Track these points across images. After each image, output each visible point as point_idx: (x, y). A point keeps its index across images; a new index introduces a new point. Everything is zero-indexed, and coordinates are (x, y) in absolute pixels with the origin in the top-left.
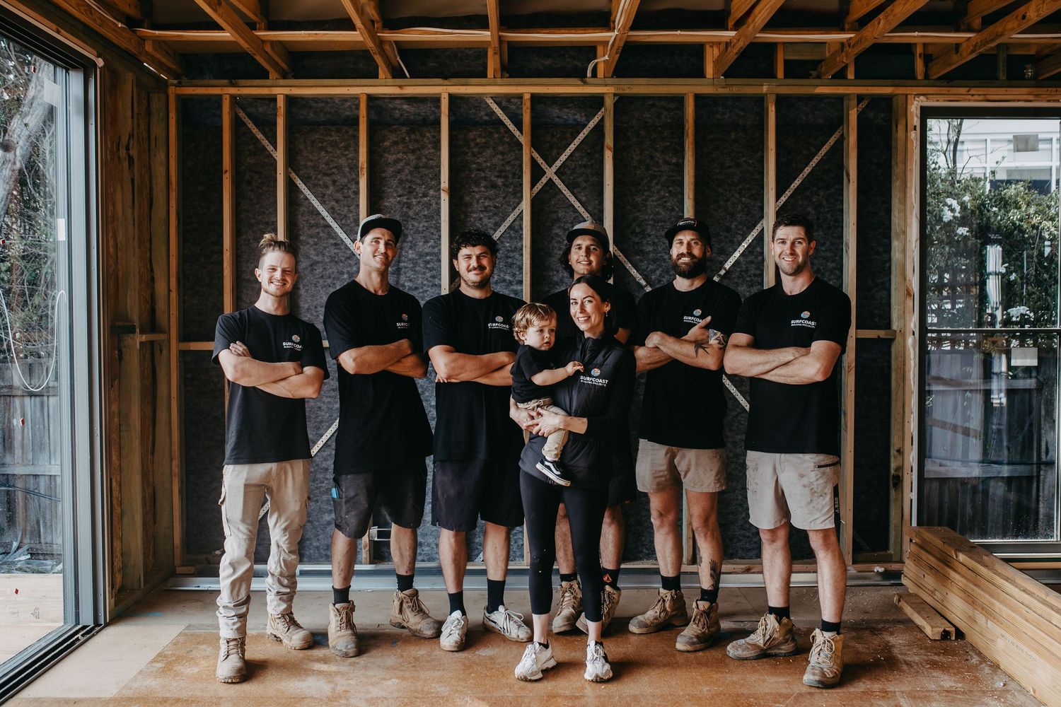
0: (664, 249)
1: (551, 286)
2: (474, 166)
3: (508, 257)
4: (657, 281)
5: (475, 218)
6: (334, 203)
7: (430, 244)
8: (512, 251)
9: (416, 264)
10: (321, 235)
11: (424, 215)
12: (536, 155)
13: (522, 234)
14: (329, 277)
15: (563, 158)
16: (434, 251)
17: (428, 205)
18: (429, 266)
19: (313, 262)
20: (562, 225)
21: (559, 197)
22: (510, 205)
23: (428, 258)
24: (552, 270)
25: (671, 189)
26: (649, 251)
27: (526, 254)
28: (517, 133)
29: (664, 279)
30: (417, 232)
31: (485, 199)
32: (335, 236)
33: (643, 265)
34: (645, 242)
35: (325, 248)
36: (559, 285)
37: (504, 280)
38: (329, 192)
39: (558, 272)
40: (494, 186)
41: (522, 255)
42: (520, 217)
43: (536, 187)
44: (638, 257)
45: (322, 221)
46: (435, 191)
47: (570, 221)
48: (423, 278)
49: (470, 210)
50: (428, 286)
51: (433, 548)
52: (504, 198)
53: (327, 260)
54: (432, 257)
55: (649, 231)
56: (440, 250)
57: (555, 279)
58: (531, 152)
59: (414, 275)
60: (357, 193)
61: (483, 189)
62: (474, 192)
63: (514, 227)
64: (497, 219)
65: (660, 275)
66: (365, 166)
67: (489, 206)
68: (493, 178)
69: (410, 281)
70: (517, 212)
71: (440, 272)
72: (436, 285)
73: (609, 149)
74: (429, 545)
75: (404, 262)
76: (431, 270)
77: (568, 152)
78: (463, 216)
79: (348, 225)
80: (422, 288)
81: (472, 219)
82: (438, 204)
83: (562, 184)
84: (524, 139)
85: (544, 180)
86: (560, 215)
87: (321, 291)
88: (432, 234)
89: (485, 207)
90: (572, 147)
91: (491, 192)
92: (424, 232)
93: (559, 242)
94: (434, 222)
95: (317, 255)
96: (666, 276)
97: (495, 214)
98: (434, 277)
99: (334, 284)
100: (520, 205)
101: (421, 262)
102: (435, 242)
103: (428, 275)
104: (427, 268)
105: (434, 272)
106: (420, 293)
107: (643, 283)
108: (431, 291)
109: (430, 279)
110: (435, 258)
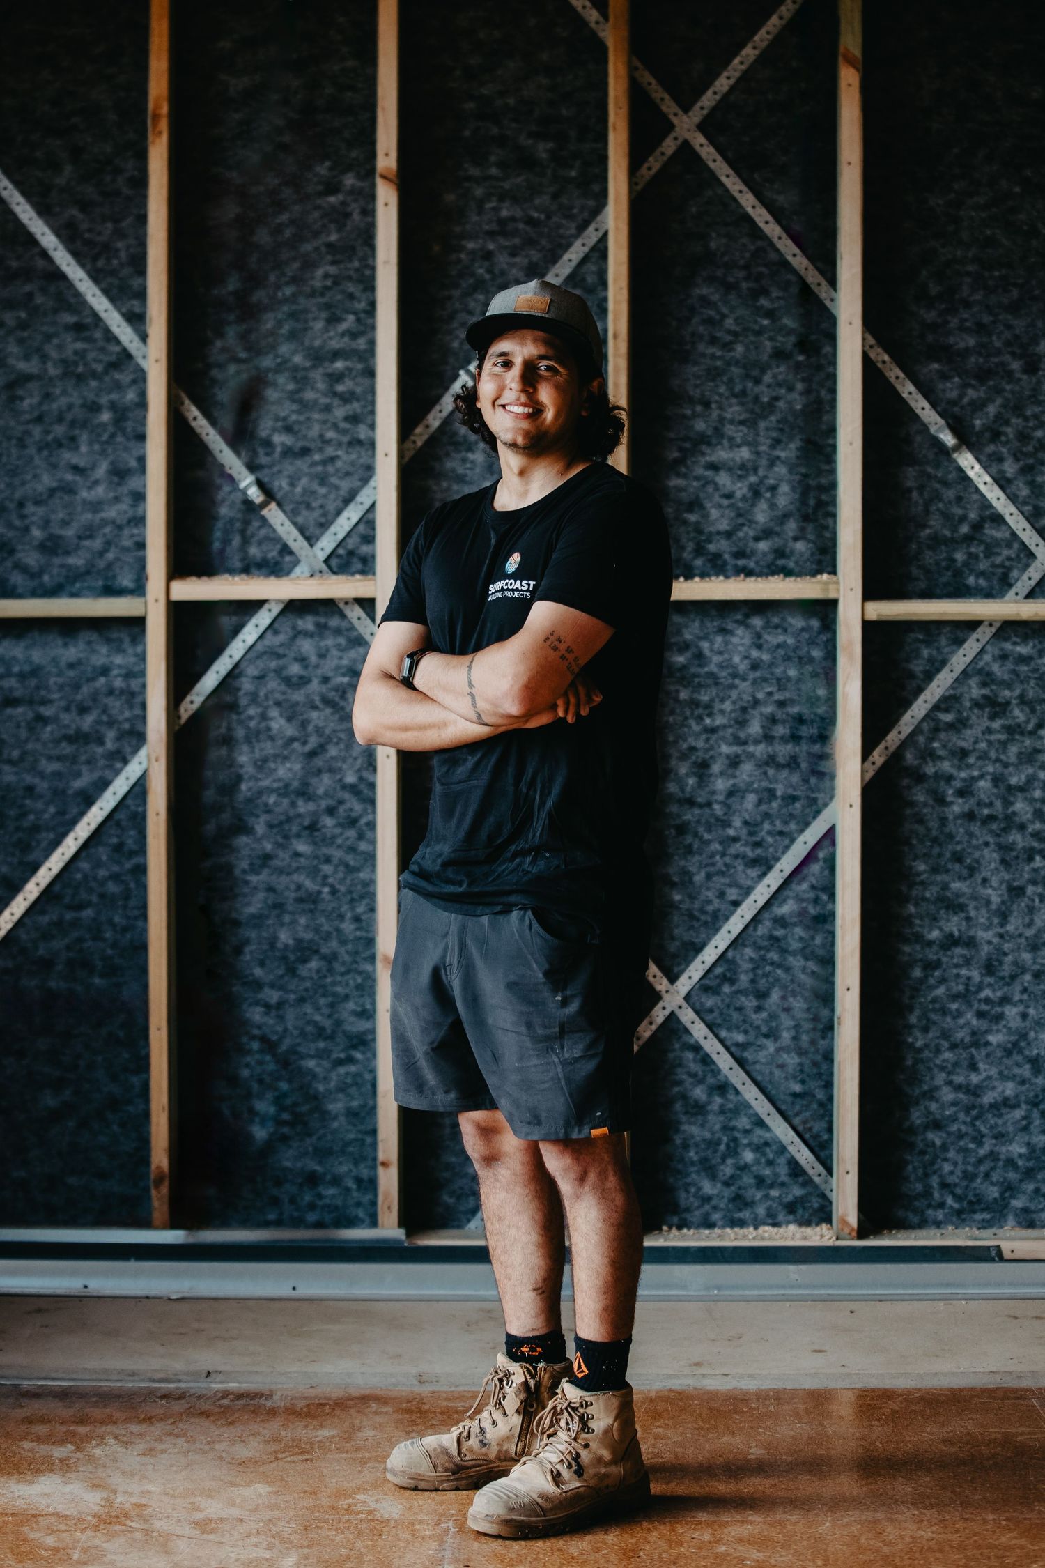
0: (1008, 344)
1: (687, 445)
2: (471, 105)
4: (987, 435)
5: (473, 252)
6: (75, 212)
7: (344, 326)
9: (302, 381)
10: (39, 300)
11: (329, 246)
12: (647, 78)
13: (605, 299)
14: (60, 419)
15: (723, 84)
16: (354, 345)
17: (339, 216)
18: (340, 388)
19: (13, 377)
20: (719, 273)
21: (710, 193)
22: (570, 217)
23: (339, 365)
24: (691, 400)
25: (1028, 173)
26: (967, 349)
27: (615, 355)
28: (593, 15)
29: (1009, 430)
31: (501, 199)
32: (77, 303)
33: (950, 388)
34: (954, 323)
35: (48, 337)
36: (709, 444)
38: (61, 181)
39: (707, 405)
40: (526, 162)
42: (600, 251)
43: (646, 165)
44: (936, 366)
45: (40, 263)
46: (360, 177)
47: (742, 262)
48: (325, 422)
49: (458, 229)
50: (340, 444)
51: (348, 1190)
52: (555, 196)
53: (53, 371)
54: (348, 364)
55: (965, 291)
56: (372, 343)
57: (700, 426)
58: (632, 70)
59: (299, 412)
60: (141, 182)
61: (494, 171)
62: (469, 179)
63: (584, 280)
64: (535, 256)
65: (998, 417)
66: (165, 110)
67: (513, 219)
68: (524, 141)
69: (288, 429)
70: (591, 236)
71: (373, 403)
72: (360, 442)
73: (851, 62)
74: (336, 1181)
76: (347, 398)
77: (737, 66)
78: (436, 248)
79: (113, 273)
80: (321, 450)
81: (463, 256)
82: (369, 212)
83: (719, 158)
84: (613, 37)
85: (669, 146)
86: (713, 245)
87: (37, 461)
88: (351, 297)
89: (502, 222)
90: (749, 53)
91: (518, 180)
92: (329, 294)
93: (710, 322)
94: (356, 264)
95: (27, 358)
96: (1014, 420)
97: (530, 242)
98: (354, 419)
99: (73, 439)
100: (599, 218)
101: (317, 376)
102: (358, 320)
103: (340, 412)
104: (335, 394)
105: (356, 406)
106: (314, 464)
107: (948, 439)
108: (345, 458)
109: (343, 425)
110: (360, 366)
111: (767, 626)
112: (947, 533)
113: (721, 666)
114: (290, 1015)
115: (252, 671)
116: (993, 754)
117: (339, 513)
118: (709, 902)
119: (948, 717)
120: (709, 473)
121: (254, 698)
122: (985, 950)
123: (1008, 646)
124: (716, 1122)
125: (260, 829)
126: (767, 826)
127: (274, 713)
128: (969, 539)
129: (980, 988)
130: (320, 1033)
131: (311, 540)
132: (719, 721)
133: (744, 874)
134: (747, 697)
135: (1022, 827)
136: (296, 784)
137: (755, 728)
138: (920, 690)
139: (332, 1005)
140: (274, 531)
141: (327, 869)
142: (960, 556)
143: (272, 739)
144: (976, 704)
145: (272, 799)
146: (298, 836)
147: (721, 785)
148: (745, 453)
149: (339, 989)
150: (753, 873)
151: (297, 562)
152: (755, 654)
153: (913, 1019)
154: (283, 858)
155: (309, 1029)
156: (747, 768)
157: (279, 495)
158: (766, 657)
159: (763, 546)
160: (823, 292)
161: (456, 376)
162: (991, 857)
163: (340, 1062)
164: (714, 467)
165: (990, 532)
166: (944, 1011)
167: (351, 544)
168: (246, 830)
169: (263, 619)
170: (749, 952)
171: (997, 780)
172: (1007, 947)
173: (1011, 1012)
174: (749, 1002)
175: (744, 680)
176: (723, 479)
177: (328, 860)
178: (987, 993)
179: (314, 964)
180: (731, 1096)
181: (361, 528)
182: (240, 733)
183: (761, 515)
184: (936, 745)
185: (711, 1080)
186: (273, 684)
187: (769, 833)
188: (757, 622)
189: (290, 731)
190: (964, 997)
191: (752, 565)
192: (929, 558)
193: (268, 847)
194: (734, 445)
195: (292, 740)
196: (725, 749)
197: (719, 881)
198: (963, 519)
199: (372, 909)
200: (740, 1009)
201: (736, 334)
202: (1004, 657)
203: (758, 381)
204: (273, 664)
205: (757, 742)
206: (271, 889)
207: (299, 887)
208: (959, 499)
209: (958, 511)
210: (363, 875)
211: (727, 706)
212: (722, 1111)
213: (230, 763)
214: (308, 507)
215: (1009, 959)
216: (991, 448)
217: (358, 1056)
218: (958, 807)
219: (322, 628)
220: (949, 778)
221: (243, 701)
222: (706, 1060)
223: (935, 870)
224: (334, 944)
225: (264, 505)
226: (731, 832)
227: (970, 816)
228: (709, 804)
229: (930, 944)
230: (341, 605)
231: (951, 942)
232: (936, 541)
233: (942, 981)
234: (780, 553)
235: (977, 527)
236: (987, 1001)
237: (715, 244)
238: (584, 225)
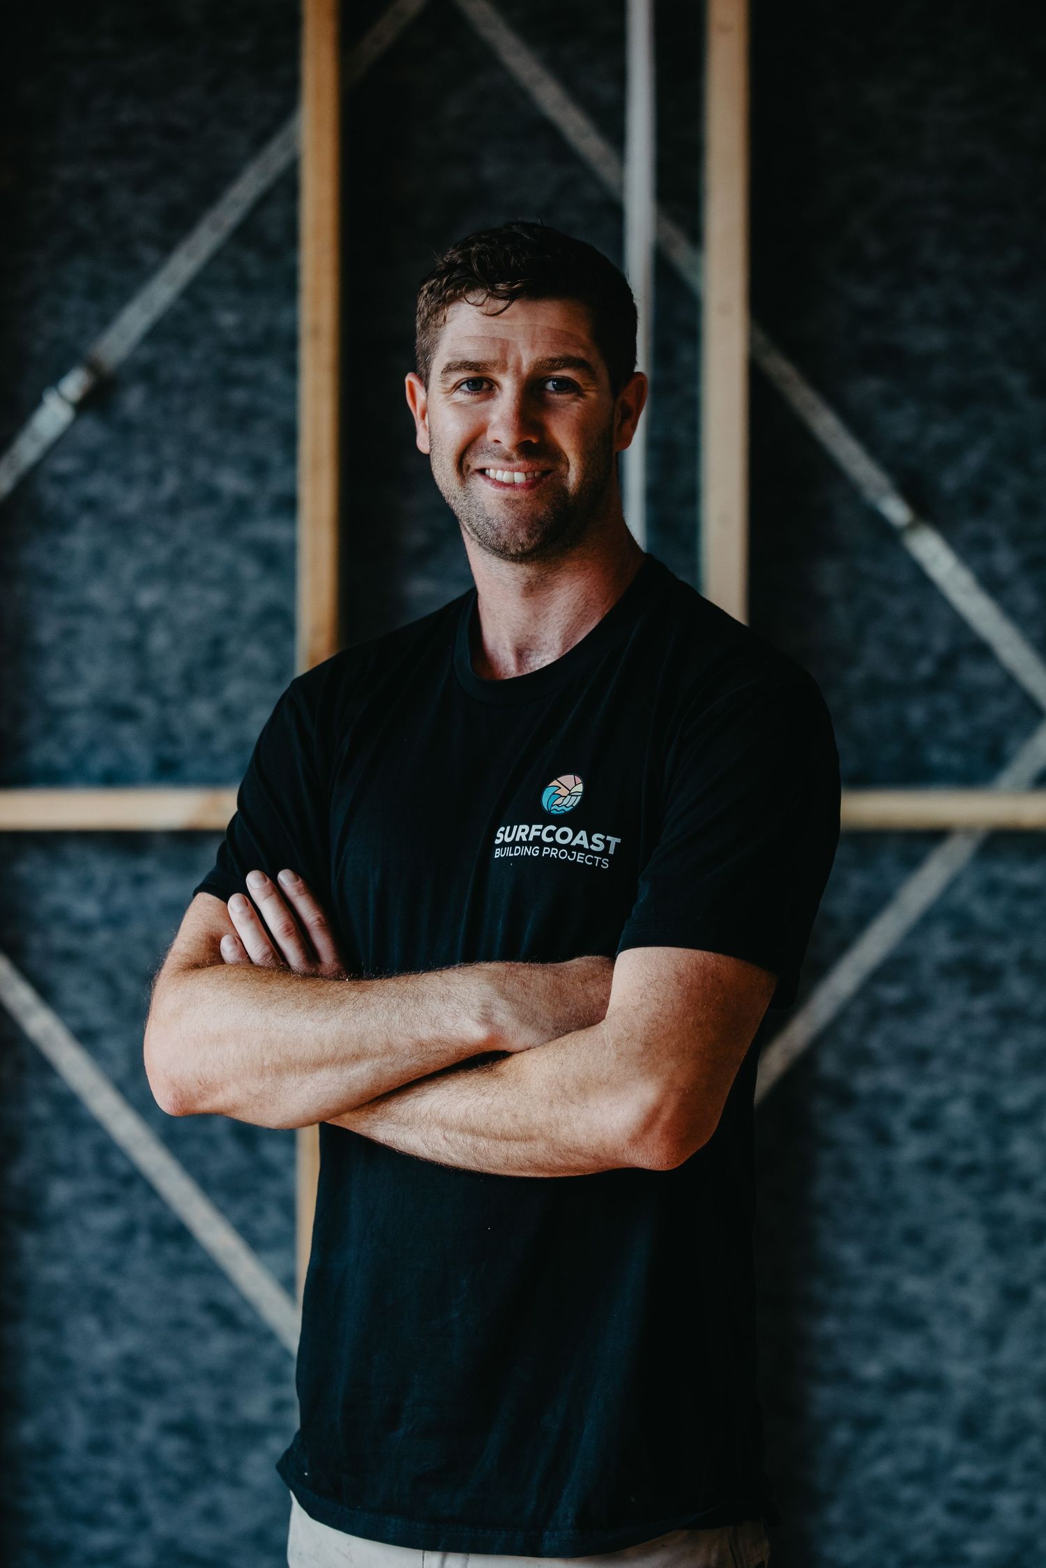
0: (1002, 343)
3: (228, 380)
4: (967, 502)
5: (69, 186)
8: (254, 349)
26: (930, 354)
29: (1003, 495)
31: (119, 92)
33: (901, 423)
34: (908, 308)
37: (211, 495)
41: (292, 369)
43: (370, 34)
44: (876, 384)
49: (42, 145)
52: (212, 88)
55: (928, 252)
61: (107, 44)
62: (62, 56)
63: (260, 234)
65: (984, 472)
67: (138, 128)
70: (274, 158)
81: (51, 192)
86: (487, 173)
89: (120, 133)
91: (148, 59)
96: (1012, 478)
97: (168, 168)
107: (896, 511)
112: (892, 673)
116: (973, 1056)
119: (893, 993)
122: (960, 1398)
123: (1000, 870)
128: (933, 685)
129: (953, 1460)
135: (1025, 1185)
138: (844, 946)
142: (917, 714)
144: (947, 971)
153: (835, 1514)
160: (679, 255)
161: (36, 403)
162: (970, 1236)
165: (973, 673)
166: (889, 1502)
171: (982, 1102)
172: (1001, 1389)
173: (1007, 1504)
178: (963, 1471)
184: (875, 1042)
190: (927, 1476)
192: (863, 717)
198: (922, 650)
202: (992, 889)
208: (916, 617)
209: (911, 636)
215: (1002, 1413)
216: (971, 527)
218: (913, 1149)
220: (897, 1100)
223: (875, 1257)
227: (934, 1165)
229: (863, 1386)
231: (901, 1382)
232: (875, 689)
233: (887, 1449)
235: (948, 663)
236: (965, 1484)
237: (492, 170)
238: (262, 139)
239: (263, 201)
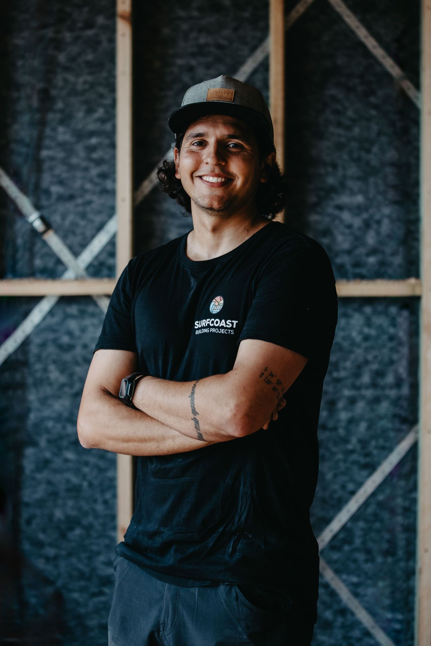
1: (322, 193)
5: (181, 66)
7: (97, 115)
9: (69, 151)
11: (88, 64)
16: (103, 127)
17: (95, 43)
18: (95, 156)
20: (343, 80)
21: (337, 28)
23: (94, 141)
24: (324, 164)
30: (74, 92)
31: (200, 32)
36: (336, 192)
39: (335, 166)
40: (216, 7)
43: (295, 9)
46: (107, 18)
47: (358, 73)
48: (84, 178)
49: (171, 52)
50: (94, 193)
52: (235, 30)
54: (100, 140)
57: (331, 180)
59: (68, 172)
61: (195, 13)
62: (178, 18)
67: (207, 45)
69: (61, 182)
70: (259, 56)
72: (106, 191)
75: (49, 148)
76: (99, 162)
80: (82, 196)
81: (174, 69)
82: (112, 40)
88: (101, 96)
89: (201, 47)
91: (211, 19)
92: (87, 93)
93: (337, 112)
94: (103, 74)
98: (104, 176)
100: (265, 44)
101: (80, 149)
102: (107, 112)
103: (94, 171)
104: (90, 160)
105: (104, 168)
106: (77, 205)
108: (98, 201)
109: (97, 180)
110: (106, 141)
111: (375, 312)
113: (344, 338)
114: (63, 565)
115: (37, 340)
117: (93, 237)
118: (335, 492)
120: (337, 212)
121: (39, 358)
124: (338, 633)
125: (43, 442)
126: (373, 443)
127: (52, 367)
130: (82, 576)
131: (76, 254)
132: (343, 374)
133: (358, 474)
134: (361, 359)
136: (66, 414)
137: (366, 379)
139: (90, 558)
140: (50, 248)
141: (86, 470)
143: (50, 384)
145: (50, 424)
146: (67, 448)
147: (344, 416)
148: (360, 199)
149: (94, 548)
150: (364, 473)
151: (66, 269)
152: (366, 330)
154: (58, 463)
155: (75, 573)
156: (360, 406)
157: (55, 225)
158: (373, 332)
159: (372, 260)
160: (411, 92)
163: (94, 595)
164: (340, 208)
167: (102, 257)
168: (35, 444)
169: (44, 307)
170: (361, 524)
174: (361, 557)
175: (359, 346)
176: (346, 216)
177: (86, 464)
179: (78, 532)
180: (349, 617)
181: (109, 248)
182: (30, 380)
183: (371, 239)
185: (336, 607)
186: (51, 349)
187: (376, 447)
188: (368, 310)
189: (63, 379)
191: (364, 271)
193: (48, 455)
194: (353, 193)
195: (63, 386)
196: (347, 393)
197: (342, 479)
199: (115, 496)
200: (355, 561)
201: (354, 121)
203: (368, 151)
204: (51, 336)
205: (367, 387)
206: (49, 483)
207: (68, 481)
210: (110, 474)
211: (348, 364)
212: (343, 626)
213: (24, 400)
214: (74, 233)
217: (106, 590)
219: (82, 313)
221: (32, 359)
222: (333, 594)
224: (90, 519)
225: (45, 232)
226: (350, 447)
228: (335, 429)
230: (95, 298)
234: (382, 264)
237: (340, 61)
238: (254, 49)
239: (255, 72)
